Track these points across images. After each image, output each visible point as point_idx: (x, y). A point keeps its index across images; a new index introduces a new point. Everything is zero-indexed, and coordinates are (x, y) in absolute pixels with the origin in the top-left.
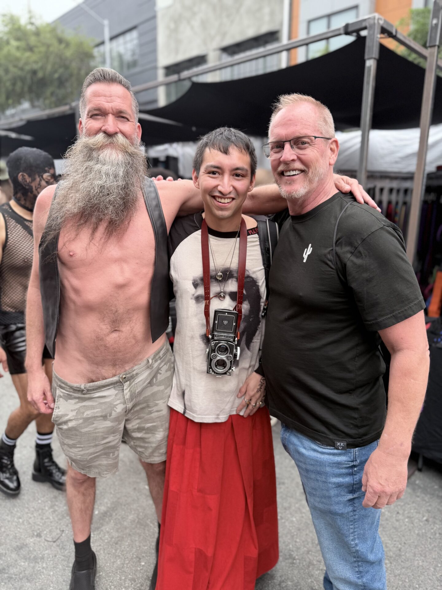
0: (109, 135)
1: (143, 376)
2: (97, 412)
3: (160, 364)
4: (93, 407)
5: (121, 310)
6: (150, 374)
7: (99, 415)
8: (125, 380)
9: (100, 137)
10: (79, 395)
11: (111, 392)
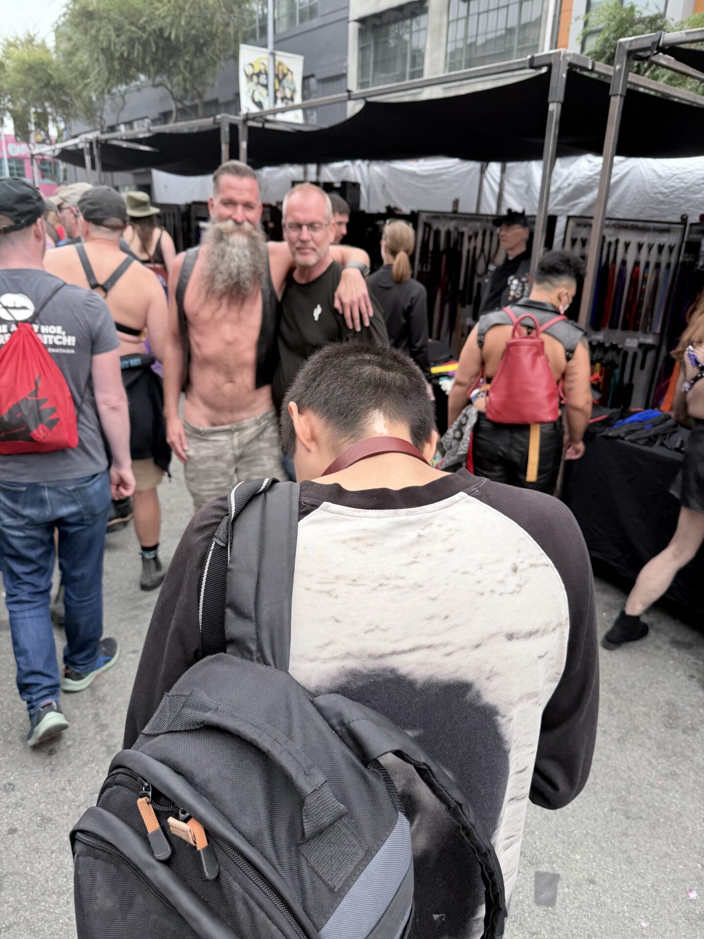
0: (237, 223)
1: (251, 431)
2: (211, 452)
3: (267, 424)
4: (208, 448)
5: (232, 364)
6: (257, 430)
7: (212, 455)
8: (237, 430)
9: (230, 224)
10: (198, 436)
11: (223, 438)
